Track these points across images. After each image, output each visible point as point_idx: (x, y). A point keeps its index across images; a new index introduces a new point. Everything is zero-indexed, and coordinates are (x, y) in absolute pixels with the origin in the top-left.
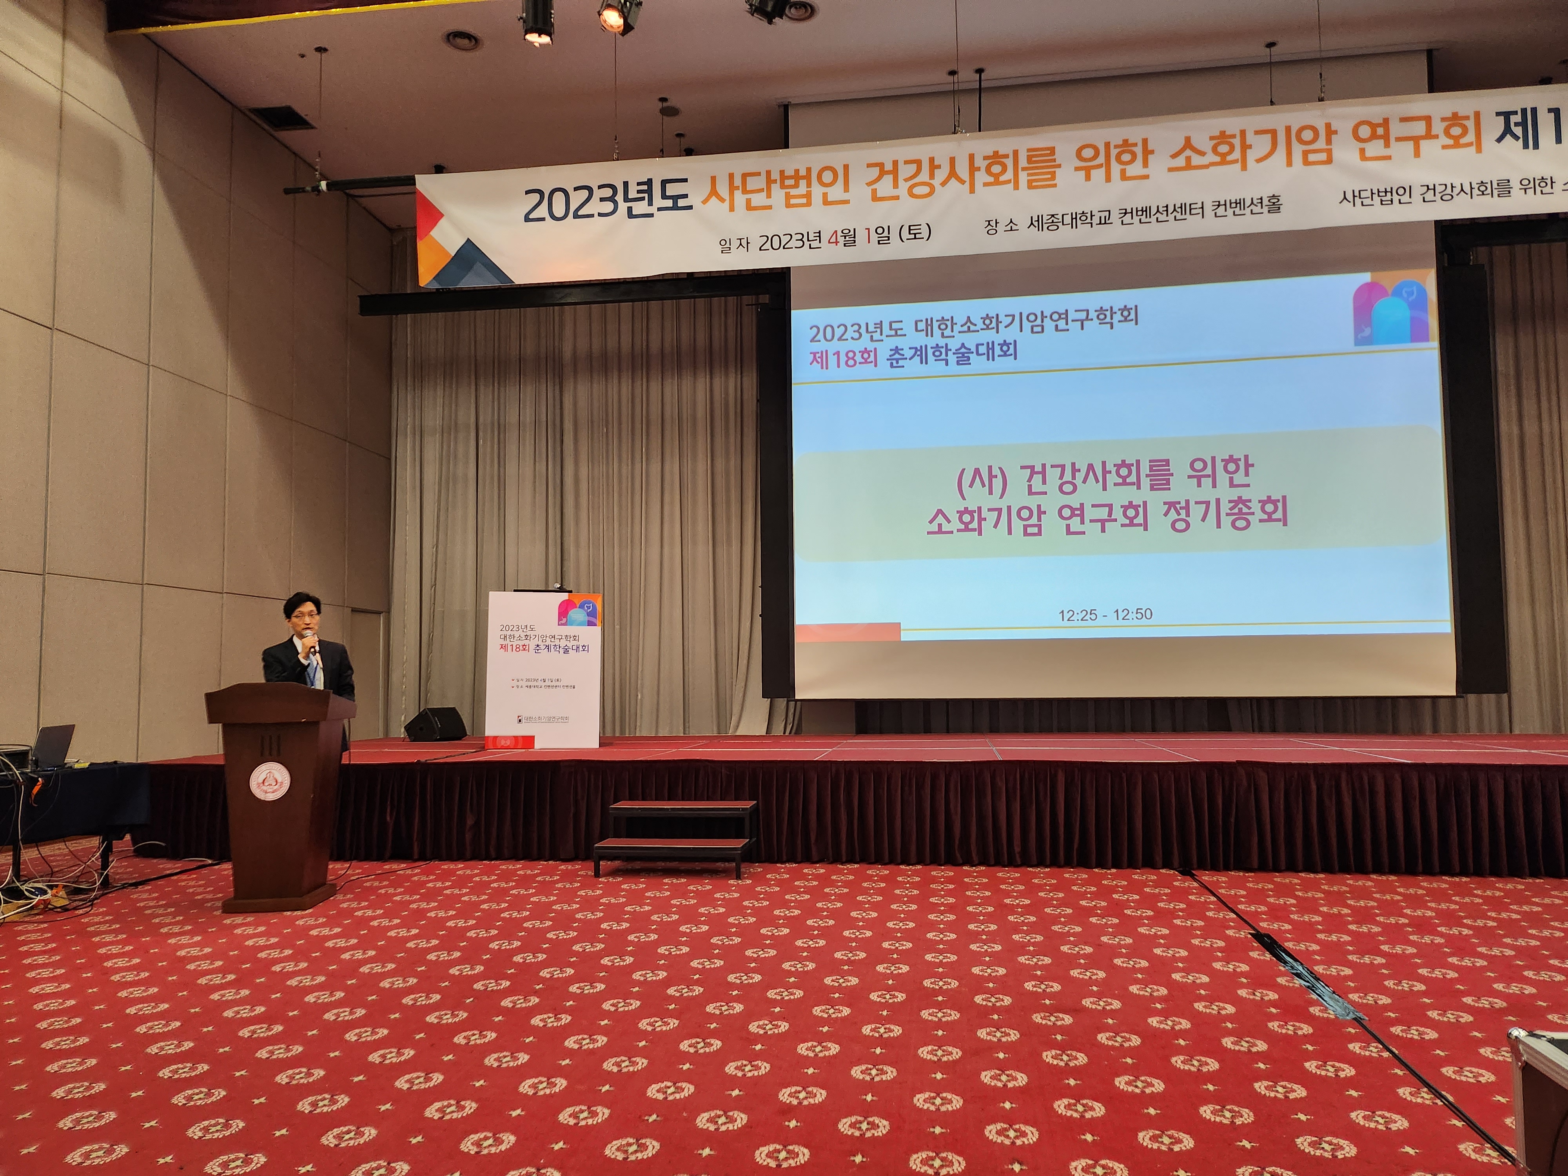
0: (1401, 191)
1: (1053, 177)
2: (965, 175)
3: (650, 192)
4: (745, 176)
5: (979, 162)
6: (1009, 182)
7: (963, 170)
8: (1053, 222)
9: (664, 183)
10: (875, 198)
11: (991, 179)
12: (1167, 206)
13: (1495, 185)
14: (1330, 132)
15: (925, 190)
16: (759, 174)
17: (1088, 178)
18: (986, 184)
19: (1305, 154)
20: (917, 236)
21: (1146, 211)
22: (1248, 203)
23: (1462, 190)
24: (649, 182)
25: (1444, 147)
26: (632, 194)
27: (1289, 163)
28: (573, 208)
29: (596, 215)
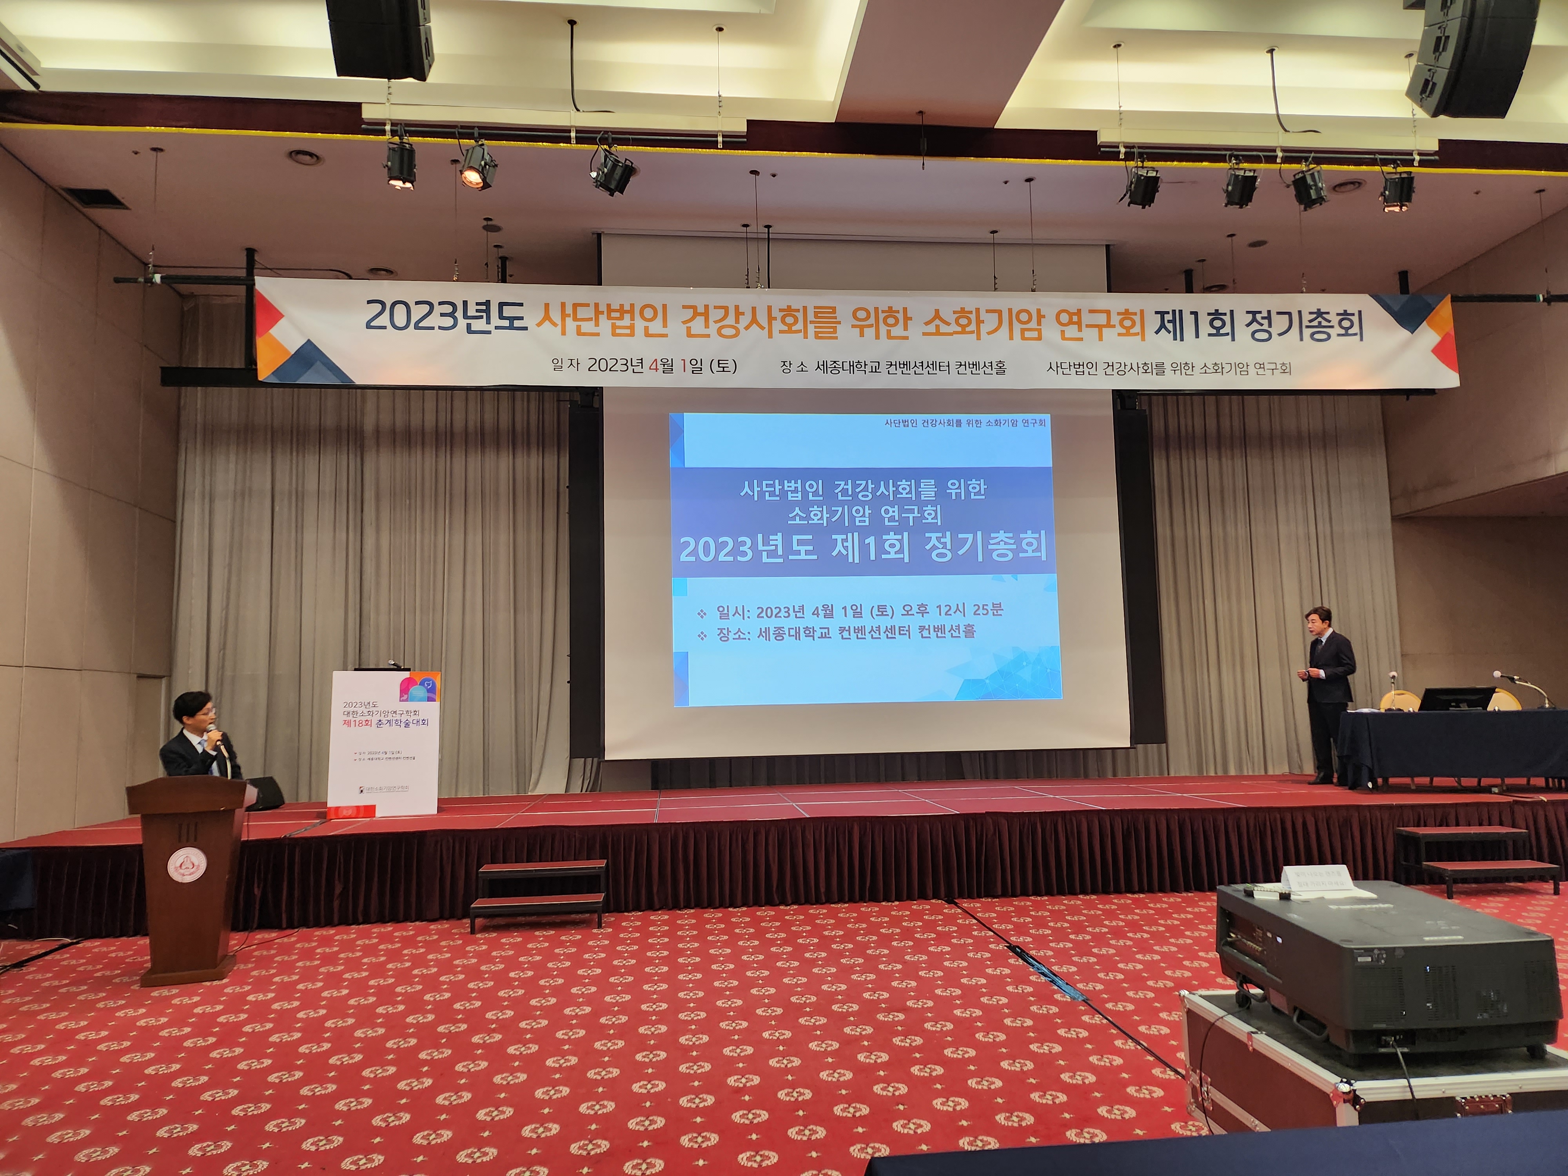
0: (1090, 365)
1: (835, 332)
2: (765, 324)
3: (488, 311)
4: (575, 306)
5: (776, 313)
6: (800, 331)
7: (763, 319)
8: (835, 367)
9: (501, 305)
10: (689, 335)
11: (786, 328)
12: (922, 362)
13: (1154, 367)
14: (1040, 317)
15: (732, 332)
16: (588, 305)
17: (862, 334)
18: (781, 332)
19: (1023, 331)
20: (726, 369)
21: (905, 364)
22: (982, 365)
23: (1132, 368)
24: (487, 303)
25: (1119, 335)
26: (471, 312)
27: (1011, 338)
28: (414, 319)
29: (437, 328)
